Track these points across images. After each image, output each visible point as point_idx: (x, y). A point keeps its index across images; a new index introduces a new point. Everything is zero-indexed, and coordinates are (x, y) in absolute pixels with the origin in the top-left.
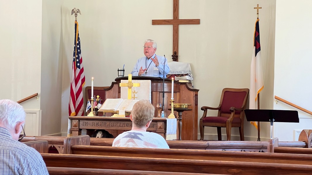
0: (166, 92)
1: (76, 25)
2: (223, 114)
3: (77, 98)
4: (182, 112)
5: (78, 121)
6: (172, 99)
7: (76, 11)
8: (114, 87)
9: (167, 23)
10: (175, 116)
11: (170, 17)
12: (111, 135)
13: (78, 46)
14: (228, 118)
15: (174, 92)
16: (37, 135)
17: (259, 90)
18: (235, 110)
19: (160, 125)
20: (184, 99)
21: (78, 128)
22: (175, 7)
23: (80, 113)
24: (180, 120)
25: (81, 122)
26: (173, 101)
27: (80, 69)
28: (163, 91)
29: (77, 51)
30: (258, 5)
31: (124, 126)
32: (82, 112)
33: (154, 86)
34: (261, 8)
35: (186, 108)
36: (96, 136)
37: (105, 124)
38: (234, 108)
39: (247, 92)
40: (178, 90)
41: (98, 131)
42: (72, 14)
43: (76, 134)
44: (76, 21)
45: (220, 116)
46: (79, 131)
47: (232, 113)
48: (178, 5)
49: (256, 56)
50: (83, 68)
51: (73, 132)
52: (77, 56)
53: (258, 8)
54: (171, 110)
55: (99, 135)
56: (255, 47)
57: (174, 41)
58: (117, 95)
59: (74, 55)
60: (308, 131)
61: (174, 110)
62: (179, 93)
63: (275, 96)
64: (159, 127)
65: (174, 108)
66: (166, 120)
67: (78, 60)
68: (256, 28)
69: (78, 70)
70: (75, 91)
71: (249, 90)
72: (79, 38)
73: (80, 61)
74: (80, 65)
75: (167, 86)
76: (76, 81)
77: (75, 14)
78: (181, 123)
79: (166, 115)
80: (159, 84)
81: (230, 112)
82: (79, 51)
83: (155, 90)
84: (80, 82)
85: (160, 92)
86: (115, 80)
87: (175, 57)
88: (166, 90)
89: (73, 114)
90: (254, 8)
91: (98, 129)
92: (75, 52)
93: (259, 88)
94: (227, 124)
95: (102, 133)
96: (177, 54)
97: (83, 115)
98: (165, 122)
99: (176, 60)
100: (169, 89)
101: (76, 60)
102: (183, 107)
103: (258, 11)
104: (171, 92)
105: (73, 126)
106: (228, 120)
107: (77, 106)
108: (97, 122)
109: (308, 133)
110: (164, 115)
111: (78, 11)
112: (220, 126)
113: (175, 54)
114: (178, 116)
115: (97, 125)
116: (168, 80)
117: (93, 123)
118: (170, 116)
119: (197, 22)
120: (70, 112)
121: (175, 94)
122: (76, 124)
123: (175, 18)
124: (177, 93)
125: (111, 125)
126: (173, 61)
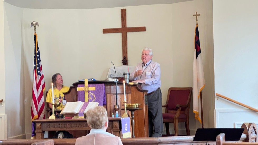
0: (119, 94)
1: (35, 36)
2: (169, 111)
3: (39, 102)
4: (134, 111)
5: (41, 124)
6: (125, 100)
7: (35, 24)
8: (72, 91)
9: (116, 31)
10: (128, 115)
11: (119, 26)
12: (71, 135)
13: (38, 55)
14: (175, 114)
15: (126, 93)
16: (3, 139)
17: (201, 88)
18: (181, 107)
19: (116, 125)
20: (135, 99)
21: (41, 130)
22: (123, 17)
23: (42, 115)
24: (132, 119)
25: (44, 125)
26: (126, 102)
27: (40, 75)
28: (116, 93)
29: (37, 59)
30: (196, 13)
31: (83, 126)
32: (44, 115)
33: (107, 89)
34: (199, 15)
35: (137, 107)
36: (58, 136)
37: (65, 125)
38: (180, 105)
39: (191, 90)
40: (129, 92)
41: (59, 132)
42: (31, 27)
43: (39, 136)
44: (35, 32)
45: (168, 113)
46: (42, 133)
47: (178, 109)
48: (125, 15)
49: (197, 58)
50: (43, 75)
51: (36, 134)
52: (37, 64)
53: (197, 15)
54: (124, 109)
55: (61, 136)
56: (196, 50)
57: (123, 47)
58: (75, 98)
59: (35, 63)
60: (248, 124)
61: (127, 110)
62: (130, 94)
63: (216, 93)
64: (114, 126)
65: (127, 108)
66: (121, 120)
67: (38, 68)
68: (196, 33)
69: (39, 77)
70: (37, 96)
71: (192, 89)
72: (38, 48)
73: (41, 69)
74: (40, 72)
75: (120, 88)
76: (38, 87)
77: (34, 27)
78: (133, 121)
79: (120, 114)
80: (112, 87)
81: (176, 109)
82: (39, 59)
83: (108, 93)
84: (41, 87)
85: (113, 94)
86: (73, 85)
87: (125, 62)
88: (119, 92)
89: (36, 117)
90: (194, 15)
91: (59, 130)
92: (36, 61)
93: (201, 87)
94: (174, 120)
95: (63, 133)
96: (126, 59)
97: (44, 118)
98: (120, 121)
99: (126, 64)
100: (122, 91)
101: (37, 68)
102: (135, 107)
103: (197, 18)
104: (123, 94)
105: (36, 129)
106: (175, 116)
107: (39, 109)
108: (59, 124)
109: (248, 126)
110: (118, 114)
111: (37, 24)
112: (168, 122)
113: (125, 58)
114: (130, 115)
115: (58, 127)
116: (120, 83)
117: (54, 125)
118: (123, 115)
119: (143, 29)
120: (33, 115)
121: (127, 95)
122: (39, 126)
123: (124, 27)
124: (129, 94)
125: (71, 126)
126: (123, 65)
